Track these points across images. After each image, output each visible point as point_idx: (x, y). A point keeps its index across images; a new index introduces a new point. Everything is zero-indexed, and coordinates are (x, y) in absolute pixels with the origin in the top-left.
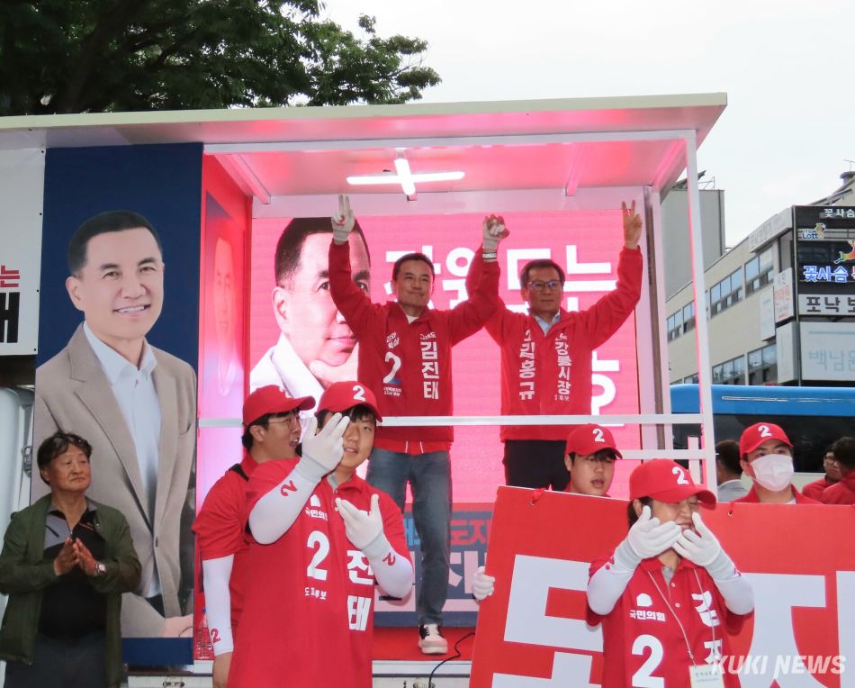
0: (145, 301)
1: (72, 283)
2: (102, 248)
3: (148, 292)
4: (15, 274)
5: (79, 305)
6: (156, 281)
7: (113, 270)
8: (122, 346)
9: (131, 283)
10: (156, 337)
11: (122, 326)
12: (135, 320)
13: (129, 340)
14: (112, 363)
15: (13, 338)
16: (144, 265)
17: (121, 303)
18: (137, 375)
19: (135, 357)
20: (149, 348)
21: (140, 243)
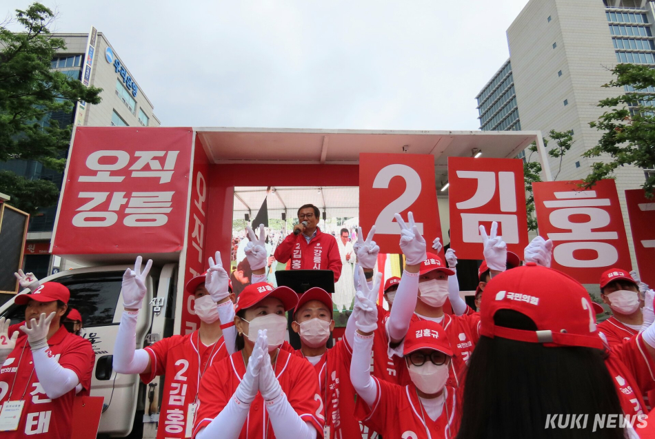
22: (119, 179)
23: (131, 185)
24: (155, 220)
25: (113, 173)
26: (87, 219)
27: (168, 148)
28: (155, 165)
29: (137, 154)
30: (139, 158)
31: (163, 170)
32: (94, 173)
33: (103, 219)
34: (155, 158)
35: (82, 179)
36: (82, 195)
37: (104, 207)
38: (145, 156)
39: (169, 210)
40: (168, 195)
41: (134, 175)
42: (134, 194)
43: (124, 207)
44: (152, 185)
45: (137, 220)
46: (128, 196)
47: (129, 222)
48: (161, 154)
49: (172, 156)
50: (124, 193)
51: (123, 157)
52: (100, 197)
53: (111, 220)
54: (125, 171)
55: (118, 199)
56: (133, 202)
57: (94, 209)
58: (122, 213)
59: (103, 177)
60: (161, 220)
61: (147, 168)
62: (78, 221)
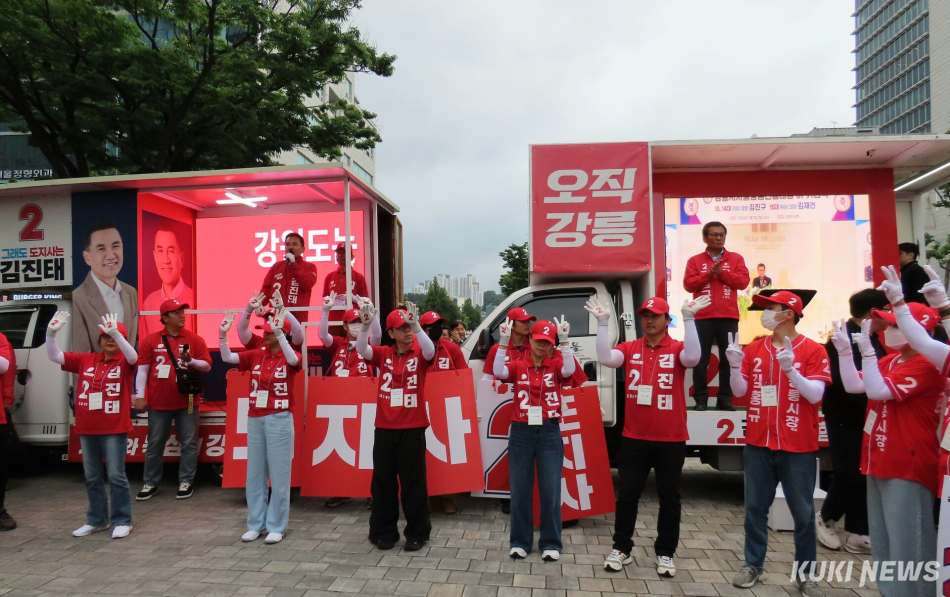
0: (115, 261)
1: (85, 253)
2: (97, 238)
3: (117, 257)
4: (61, 250)
5: (89, 263)
6: (120, 251)
7: (102, 247)
8: (107, 281)
9: (110, 254)
10: (121, 276)
11: (107, 272)
12: (112, 269)
13: (110, 278)
14: (103, 288)
15: (62, 278)
16: (115, 245)
17: (106, 262)
18: (113, 293)
19: (112, 285)
20: (118, 281)
21: (112, 235)
22: (581, 199)
23: (595, 206)
24: (621, 240)
25: (575, 194)
26: (559, 240)
27: (624, 166)
28: (614, 184)
29: (595, 172)
30: (597, 177)
31: (622, 189)
32: (556, 194)
33: (573, 240)
34: (613, 177)
35: (548, 200)
36: (550, 216)
37: (571, 227)
38: (603, 175)
39: (633, 230)
40: (631, 215)
41: (595, 194)
42: (598, 214)
43: (590, 227)
44: (613, 205)
45: (605, 240)
46: (592, 216)
47: (597, 242)
48: (619, 172)
49: (630, 174)
50: (587, 214)
51: (582, 177)
52: (566, 218)
53: (580, 240)
54: (585, 191)
55: (584, 219)
56: (598, 223)
57: (563, 230)
58: (589, 234)
59: (565, 198)
60: (628, 241)
61: (606, 187)
62: (551, 241)
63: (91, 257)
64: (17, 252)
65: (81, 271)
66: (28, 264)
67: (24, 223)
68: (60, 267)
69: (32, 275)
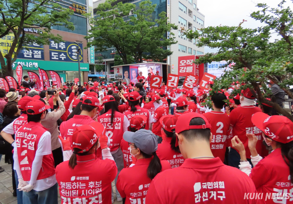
2: (125, 72)
4: (122, 74)
12: (127, 76)
21: (127, 72)
22: (185, 65)
23: (187, 66)
25: (184, 64)
27: (191, 59)
28: (190, 62)
29: (187, 60)
32: (181, 64)
35: (180, 65)
36: (180, 68)
37: (183, 69)
38: (188, 61)
39: (192, 69)
40: (192, 67)
43: (186, 69)
44: (189, 65)
46: (186, 67)
47: (187, 71)
51: (185, 61)
52: (183, 68)
53: (184, 71)
54: (186, 64)
55: (185, 68)
56: (187, 68)
57: (182, 70)
58: (186, 70)
59: (183, 65)
60: (191, 71)
61: (189, 63)
62: (180, 72)
63: (125, 75)
64: (117, 74)
65: (124, 77)
66: (118, 76)
67: (117, 71)
68: (121, 76)
69: (119, 77)
